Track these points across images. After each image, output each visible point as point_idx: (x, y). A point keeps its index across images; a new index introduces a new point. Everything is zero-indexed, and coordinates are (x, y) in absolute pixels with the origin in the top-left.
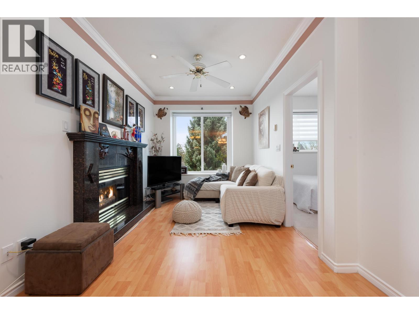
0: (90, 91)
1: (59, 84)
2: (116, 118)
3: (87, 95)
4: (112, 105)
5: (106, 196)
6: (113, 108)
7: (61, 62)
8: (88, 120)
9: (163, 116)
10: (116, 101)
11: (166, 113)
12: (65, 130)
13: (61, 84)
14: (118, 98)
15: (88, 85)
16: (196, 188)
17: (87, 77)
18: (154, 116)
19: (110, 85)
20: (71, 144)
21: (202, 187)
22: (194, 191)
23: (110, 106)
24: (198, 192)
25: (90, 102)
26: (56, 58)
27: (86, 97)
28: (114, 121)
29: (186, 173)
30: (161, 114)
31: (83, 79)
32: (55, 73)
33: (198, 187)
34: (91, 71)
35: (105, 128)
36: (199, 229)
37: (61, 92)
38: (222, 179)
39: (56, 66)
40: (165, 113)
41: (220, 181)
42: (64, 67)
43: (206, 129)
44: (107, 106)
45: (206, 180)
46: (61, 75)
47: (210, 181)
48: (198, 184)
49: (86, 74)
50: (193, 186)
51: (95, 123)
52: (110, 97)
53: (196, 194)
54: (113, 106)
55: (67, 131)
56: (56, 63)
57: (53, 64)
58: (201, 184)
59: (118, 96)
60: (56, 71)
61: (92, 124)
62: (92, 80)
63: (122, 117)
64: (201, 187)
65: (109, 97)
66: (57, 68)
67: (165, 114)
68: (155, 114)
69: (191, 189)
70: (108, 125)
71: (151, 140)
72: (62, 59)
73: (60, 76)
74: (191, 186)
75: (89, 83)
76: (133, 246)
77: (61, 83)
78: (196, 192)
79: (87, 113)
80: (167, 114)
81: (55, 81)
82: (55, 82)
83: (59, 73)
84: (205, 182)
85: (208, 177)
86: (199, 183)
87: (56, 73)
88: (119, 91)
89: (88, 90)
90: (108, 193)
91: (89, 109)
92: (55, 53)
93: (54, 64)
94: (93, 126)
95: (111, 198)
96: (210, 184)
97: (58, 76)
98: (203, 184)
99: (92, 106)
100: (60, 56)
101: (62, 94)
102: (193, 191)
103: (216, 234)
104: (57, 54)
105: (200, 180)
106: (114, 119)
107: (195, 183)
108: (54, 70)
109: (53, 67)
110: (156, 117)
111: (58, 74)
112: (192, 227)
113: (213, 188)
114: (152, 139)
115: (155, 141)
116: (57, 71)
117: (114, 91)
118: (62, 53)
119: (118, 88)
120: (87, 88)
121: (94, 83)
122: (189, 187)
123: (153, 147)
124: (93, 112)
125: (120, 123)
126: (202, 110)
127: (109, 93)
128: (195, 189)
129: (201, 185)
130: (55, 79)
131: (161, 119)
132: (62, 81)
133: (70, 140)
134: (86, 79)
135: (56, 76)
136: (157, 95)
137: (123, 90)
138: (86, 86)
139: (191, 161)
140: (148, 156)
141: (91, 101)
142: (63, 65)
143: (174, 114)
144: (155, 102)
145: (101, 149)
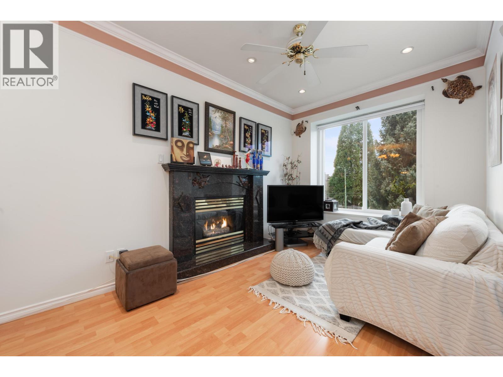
0: (187, 123)
1: (152, 123)
2: (222, 145)
3: (183, 128)
4: (216, 131)
5: (219, 226)
6: (218, 135)
7: (155, 103)
8: (181, 150)
9: (302, 133)
10: (222, 127)
11: (306, 128)
12: (160, 162)
13: (155, 123)
14: (226, 123)
15: (185, 117)
16: (331, 235)
17: (183, 110)
18: (292, 135)
19: (214, 111)
20: (167, 175)
21: (342, 235)
22: (329, 239)
23: (213, 134)
24: (335, 242)
25: (187, 134)
26: (149, 101)
27: (182, 129)
28: (220, 149)
29: (331, 209)
30: (300, 130)
31: (179, 113)
32: (148, 114)
33: (335, 233)
34: (188, 103)
35: (207, 157)
36: (288, 298)
37: (154, 129)
38: (389, 227)
39: (149, 108)
40: (304, 128)
41: (384, 229)
42: (157, 106)
43: (406, 140)
44: (210, 133)
45: (352, 225)
46: (155, 115)
47: (360, 228)
48: (334, 229)
49: (182, 108)
50: (327, 231)
51: (189, 153)
52: (214, 123)
53: (333, 245)
54: (218, 133)
55: (162, 163)
56: (149, 106)
57: (146, 106)
58: (341, 230)
59: (226, 121)
60: (149, 112)
61: (186, 154)
62: (190, 111)
63: (232, 142)
64: (340, 235)
65: (212, 124)
66: (150, 109)
67: (304, 130)
68: (293, 132)
69: (324, 234)
70: (211, 153)
71: (284, 166)
72: (155, 100)
73: (153, 116)
74: (325, 230)
75: (186, 115)
76: (207, 285)
77: (154, 121)
78: (332, 241)
79: (179, 144)
80: (306, 130)
81: (149, 121)
82: (148, 123)
83: (152, 112)
84: (349, 227)
85: (357, 221)
86: (338, 228)
87: (150, 113)
88: (227, 115)
89: (184, 122)
90: (221, 223)
91: (182, 140)
92: (148, 97)
93: (148, 106)
94: (187, 156)
95: (223, 228)
96: (359, 232)
97: (151, 116)
98: (344, 230)
99: (190, 136)
100: (153, 98)
101: (155, 130)
102: (327, 238)
103: (304, 319)
104: (150, 97)
105: (341, 223)
106: (220, 146)
107: (332, 227)
108: (147, 112)
109: (146, 109)
110: (295, 135)
111: (152, 114)
112: (283, 291)
113: (360, 240)
114: (284, 164)
115: (289, 166)
116: (151, 111)
117: (220, 116)
118: (156, 95)
119: (226, 113)
120: (184, 121)
121: (192, 114)
122: (322, 232)
123: (286, 175)
124: (187, 142)
125: (230, 148)
126: (359, 111)
127: (212, 120)
128: (330, 237)
129: (340, 232)
130: (148, 120)
131: (300, 137)
132: (155, 120)
133: (165, 170)
134: (182, 112)
135: (149, 116)
136: (294, 108)
137: (234, 113)
138: (183, 119)
139: (379, 192)
140: (268, 186)
141: (188, 132)
142: (156, 105)
143: (319, 127)
144: (293, 117)
145: (200, 178)
